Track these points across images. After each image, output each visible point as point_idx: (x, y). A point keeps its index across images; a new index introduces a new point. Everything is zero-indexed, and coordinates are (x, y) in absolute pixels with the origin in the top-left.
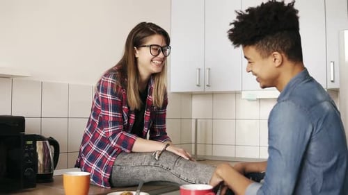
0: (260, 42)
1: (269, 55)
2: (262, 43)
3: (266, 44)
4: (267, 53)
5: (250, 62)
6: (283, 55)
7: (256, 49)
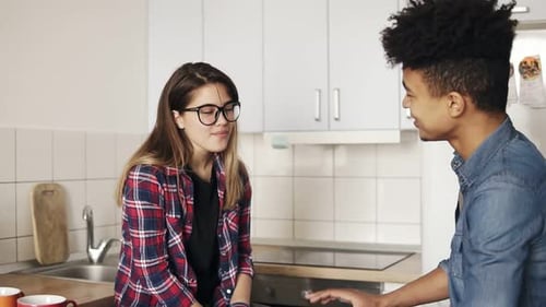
0: (433, 67)
1: (443, 93)
2: (436, 70)
3: (442, 74)
4: (441, 90)
5: (408, 95)
6: (468, 99)
7: (424, 77)
